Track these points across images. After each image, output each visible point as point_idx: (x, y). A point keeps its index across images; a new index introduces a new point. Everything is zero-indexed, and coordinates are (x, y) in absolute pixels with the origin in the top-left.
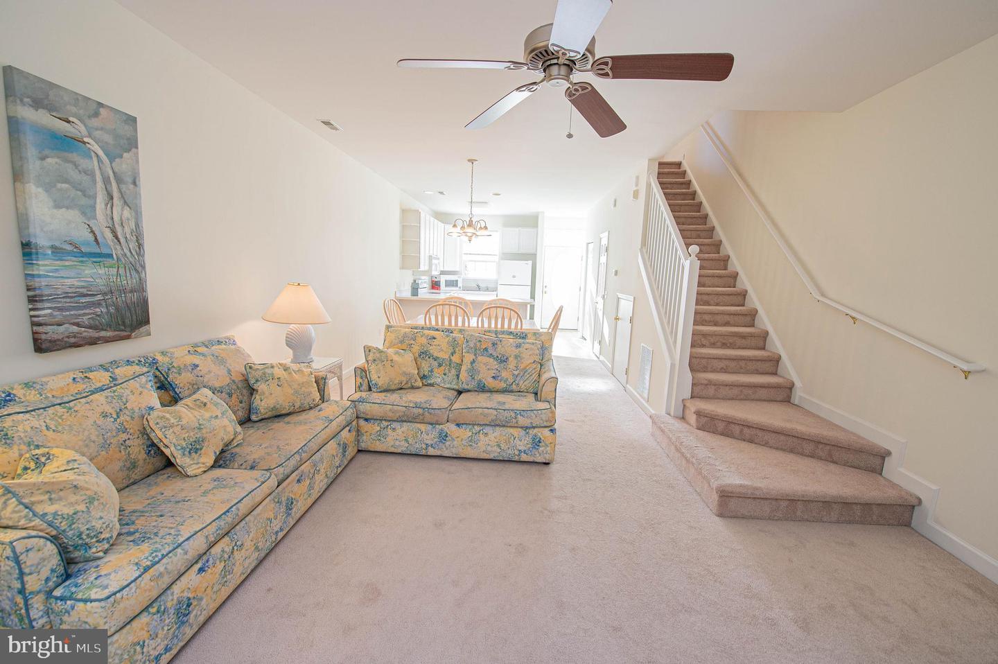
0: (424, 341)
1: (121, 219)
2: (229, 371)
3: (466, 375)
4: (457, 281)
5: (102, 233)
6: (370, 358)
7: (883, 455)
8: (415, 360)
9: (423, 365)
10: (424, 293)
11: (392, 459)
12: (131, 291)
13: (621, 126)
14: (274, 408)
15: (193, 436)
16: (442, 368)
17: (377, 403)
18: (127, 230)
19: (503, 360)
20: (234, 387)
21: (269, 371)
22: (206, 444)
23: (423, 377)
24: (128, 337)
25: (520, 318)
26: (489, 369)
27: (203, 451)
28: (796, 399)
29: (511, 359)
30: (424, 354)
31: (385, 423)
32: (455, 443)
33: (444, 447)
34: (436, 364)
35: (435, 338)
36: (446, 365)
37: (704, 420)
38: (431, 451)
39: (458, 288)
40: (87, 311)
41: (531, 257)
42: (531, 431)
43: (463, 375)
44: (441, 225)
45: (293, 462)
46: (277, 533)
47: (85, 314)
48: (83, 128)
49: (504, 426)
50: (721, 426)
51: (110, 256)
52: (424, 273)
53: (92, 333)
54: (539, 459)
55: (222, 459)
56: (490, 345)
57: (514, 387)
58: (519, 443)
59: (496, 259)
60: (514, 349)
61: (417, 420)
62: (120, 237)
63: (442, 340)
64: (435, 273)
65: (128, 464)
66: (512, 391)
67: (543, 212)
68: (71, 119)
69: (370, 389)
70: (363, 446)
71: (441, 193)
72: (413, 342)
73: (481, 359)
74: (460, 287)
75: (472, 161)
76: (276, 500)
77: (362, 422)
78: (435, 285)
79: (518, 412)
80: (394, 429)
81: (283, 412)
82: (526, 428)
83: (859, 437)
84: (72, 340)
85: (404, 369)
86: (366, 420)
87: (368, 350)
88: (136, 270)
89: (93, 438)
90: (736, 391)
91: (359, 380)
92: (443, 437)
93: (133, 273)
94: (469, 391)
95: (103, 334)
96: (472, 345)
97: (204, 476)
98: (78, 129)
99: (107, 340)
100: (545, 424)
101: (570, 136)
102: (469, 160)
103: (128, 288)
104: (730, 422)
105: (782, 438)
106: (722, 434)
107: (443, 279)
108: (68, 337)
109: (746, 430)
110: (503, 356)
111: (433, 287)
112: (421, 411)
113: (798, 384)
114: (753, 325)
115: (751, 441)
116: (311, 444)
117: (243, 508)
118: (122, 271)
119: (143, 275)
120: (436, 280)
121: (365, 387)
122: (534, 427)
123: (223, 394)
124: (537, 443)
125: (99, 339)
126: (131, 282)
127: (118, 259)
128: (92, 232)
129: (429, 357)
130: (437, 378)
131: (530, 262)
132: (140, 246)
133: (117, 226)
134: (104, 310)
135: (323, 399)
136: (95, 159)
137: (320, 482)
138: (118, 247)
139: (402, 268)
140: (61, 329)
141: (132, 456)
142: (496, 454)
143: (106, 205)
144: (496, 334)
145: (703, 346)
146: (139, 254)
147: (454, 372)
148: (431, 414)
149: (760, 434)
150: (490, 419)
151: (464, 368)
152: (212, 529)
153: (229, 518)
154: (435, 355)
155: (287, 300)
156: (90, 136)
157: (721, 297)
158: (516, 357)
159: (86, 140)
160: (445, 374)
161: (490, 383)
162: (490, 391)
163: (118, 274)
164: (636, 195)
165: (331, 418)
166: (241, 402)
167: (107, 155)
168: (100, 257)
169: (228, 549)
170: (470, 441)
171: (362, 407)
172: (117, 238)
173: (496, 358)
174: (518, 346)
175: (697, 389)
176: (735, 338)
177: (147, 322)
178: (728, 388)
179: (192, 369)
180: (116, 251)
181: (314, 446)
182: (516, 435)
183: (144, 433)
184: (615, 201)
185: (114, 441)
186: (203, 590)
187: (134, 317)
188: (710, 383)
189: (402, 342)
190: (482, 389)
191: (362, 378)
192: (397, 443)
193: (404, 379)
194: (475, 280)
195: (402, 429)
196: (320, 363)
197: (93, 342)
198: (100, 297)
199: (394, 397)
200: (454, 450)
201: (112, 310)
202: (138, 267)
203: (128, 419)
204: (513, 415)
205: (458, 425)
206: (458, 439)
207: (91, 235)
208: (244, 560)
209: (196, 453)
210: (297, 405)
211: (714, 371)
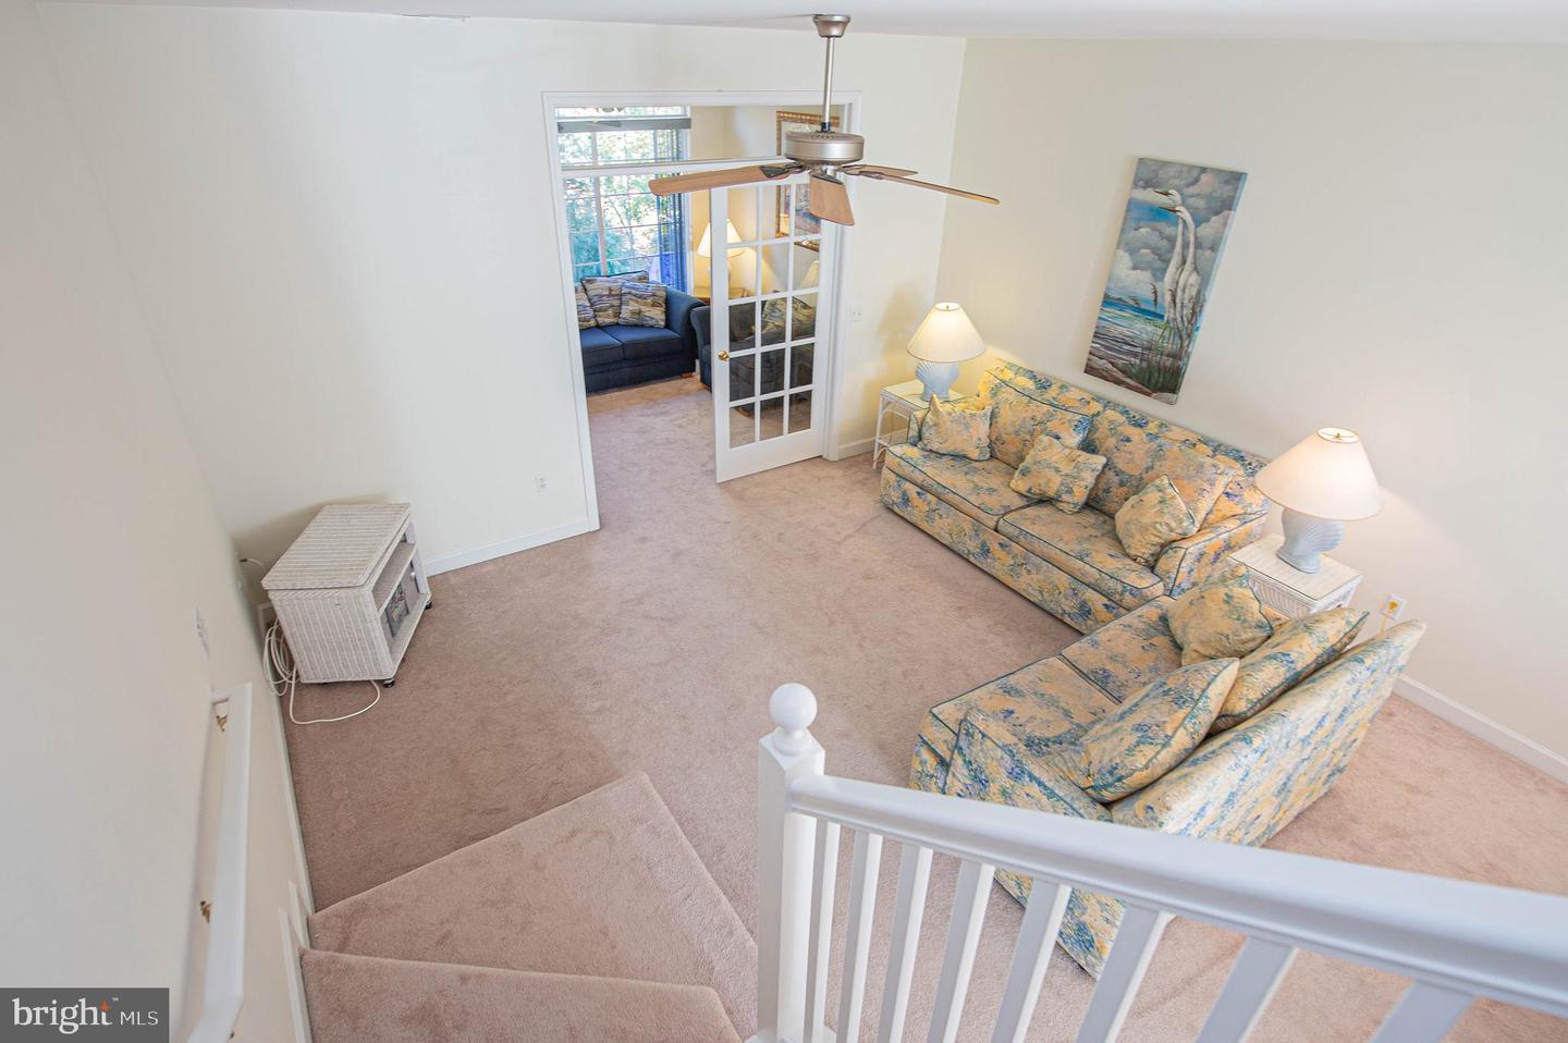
1: (1186, 283)
5: (1163, 295)
12: (1168, 355)
18: (1187, 296)
24: (1148, 395)
48: (1178, 198)
51: (1162, 317)
53: (1120, 375)
62: (1178, 301)
68: (1170, 192)
84: (1104, 373)
88: (1181, 337)
93: (1177, 338)
95: (1128, 381)
98: (1174, 199)
99: (1129, 387)
103: (1166, 352)
108: (1103, 370)
118: (1167, 333)
119: (1186, 344)
125: (1123, 383)
126: (1169, 346)
127: (1168, 322)
128: (1155, 292)
133: (1178, 290)
134: (1138, 362)
136: (1180, 226)
138: (1172, 311)
143: (1177, 269)
146: (1189, 322)
156: (1182, 204)
159: (1177, 208)
163: (1162, 336)
167: (1194, 220)
172: (1174, 301)
177: (1174, 389)
179: (1122, 440)
180: (1169, 314)
187: (1161, 380)
197: (1118, 382)
198: (1139, 350)
201: (1144, 365)
202: (1183, 334)
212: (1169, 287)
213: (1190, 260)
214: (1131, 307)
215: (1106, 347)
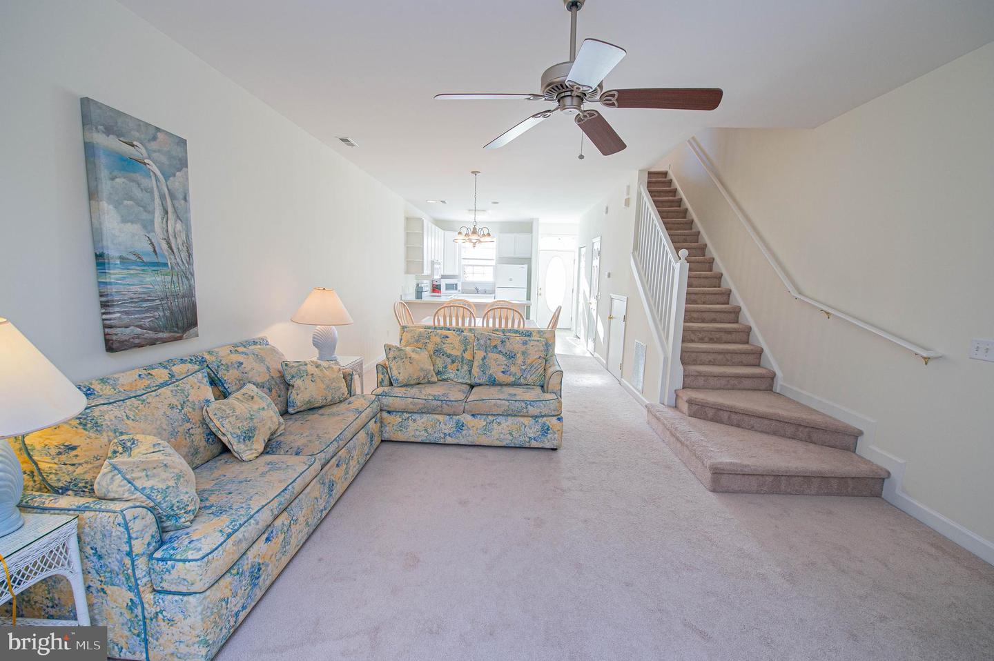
0: (438, 339)
1: (174, 232)
2: (268, 368)
3: (478, 370)
4: (456, 284)
5: (159, 244)
6: (391, 355)
7: (856, 435)
8: (431, 356)
9: (438, 362)
10: (427, 296)
11: (413, 447)
12: (183, 297)
13: (621, 146)
14: (309, 402)
15: (246, 425)
16: (455, 364)
17: (397, 398)
18: (179, 241)
19: (511, 356)
20: (273, 383)
21: (303, 368)
22: (257, 432)
23: (438, 373)
24: (180, 338)
25: (523, 319)
26: (499, 365)
27: (255, 438)
28: (778, 389)
29: (518, 355)
30: (438, 352)
31: (406, 415)
32: (471, 432)
33: (460, 436)
34: (449, 360)
35: (447, 337)
36: (459, 361)
37: (695, 408)
38: (449, 440)
39: (456, 291)
40: (148, 315)
41: (527, 261)
42: (540, 420)
43: (475, 370)
44: (441, 232)
45: (331, 449)
46: (322, 511)
47: (146, 317)
48: (143, 151)
49: (515, 415)
50: (711, 413)
52: (427, 277)
53: (151, 335)
54: (548, 445)
55: (270, 447)
56: (499, 342)
57: (522, 380)
58: (530, 430)
59: (493, 263)
60: (520, 345)
61: (436, 412)
62: (174, 248)
63: (454, 339)
64: (437, 277)
65: (192, 450)
66: (520, 385)
67: (538, 219)
68: (135, 143)
69: (391, 384)
70: (386, 436)
71: (443, 202)
72: (428, 341)
73: (492, 355)
74: (459, 291)
75: (475, 173)
76: (321, 482)
77: (385, 415)
78: (436, 289)
79: (528, 403)
80: (414, 421)
81: (317, 405)
82: (535, 417)
83: (834, 419)
84: (137, 341)
85: (422, 366)
86: (389, 412)
87: (388, 348)
88: (186, 277)
89: (165, 427)
90: (723, 381)
91: (381, 376)
92: (460, 427)
93: (184, 280)
94: (480, 385)
95: (161, 335)
96: (482, 342)
97: (258, 461)
98: (140, 152)
99: (164, 341)
100: (553, 413)
101: (581, 157)
102: (473, 172)
103: (180, 294)
104: (719, 409)
105: (766, 422)
106: (712, 420)
107: (443, 283)
108: (133, 338)
109: (733, 416)
110: (511, 352)
111: (434, 291)
112: (439, 403)
113: (779, 374)
114: (737, 322)
115: (738, 426)
116: (346, 433)
117: (298, 486)
118: (175, 278)
119: (192, 282)
120: (437, 284)
121: (386, 382)
122: (543, 416)
123: (265, 389)
124: (545, 430)
125: (157, 339)
126: (181, 288)
127: (172, 268)
128: (152, 243)
129: (443, 355)
130: (451, 374)
131: (526, 266)
132: (190, 255)
133: (171, 238)
134: (161, 314)
135: (350, 392)
136: (153, 178)
137: (354, 467)
138: (172, 257)
139: (407, 272)
140: (128, 331)
141: (195, 443)
142: (508, 442)
143: (163, 219)
144: (503, 333)
145: (692, 341)
146: (189, 263)
147: (466, 367)
148: (448, 405)
149: (746, 418)
150: (502, 409)
151: (476, 364)
152: (275, 504)
153: (287, 495)
154: (449, 352)
155: (315, 303)
156: (149, 158)
157: (708, 296)
158: (523, 353)
159: (146, 161)
160: (458, 370)
161: (501, 377)
162: (501, 385)
163: (172, 282)
164: (627, 203)
165: (360, 410)
166: (279, 397)
167: (163, 174)
168: (157, 265)
169: (287, 523)
170: (485, 430)
171: (385, 400)
172: (171, 248)
173: (505, 355)
174: (525, 343)
175: (688, 380)
176: (722, 334)
177: (195, 324)
178: (716, 379)
179: (238, 367)
180: (170, 261)
181: (348, 434)
182: (526, 423)
183: (204, 423)
184: (607, 208)
185: (180, 429)
186: (269, 557)
187: (186, 320)
188: (700, 374)
189: (417, 341)
190: (493, 383)
191: (383, 374)
192: (418, 433)
193: (422, 375)
194: (473, 283)
195: (422, 420)
196: (345, 361)
197: (153, 343)
198: (158, 302)
199: (413, 391)
200: (470, 439)
201: (168, 313)
202: (188, 275)
203: (191, 410)
204: (524, 405)
205: (473, 415)
206: (475, 429)
207: (150, 246)
208: (298, 533)
209: (249, 440)
210: (329, 398)
211: (703, 364)
212: (162, 236)
213: (170, 210)
214: (135, 263)
215: (126, 313)
